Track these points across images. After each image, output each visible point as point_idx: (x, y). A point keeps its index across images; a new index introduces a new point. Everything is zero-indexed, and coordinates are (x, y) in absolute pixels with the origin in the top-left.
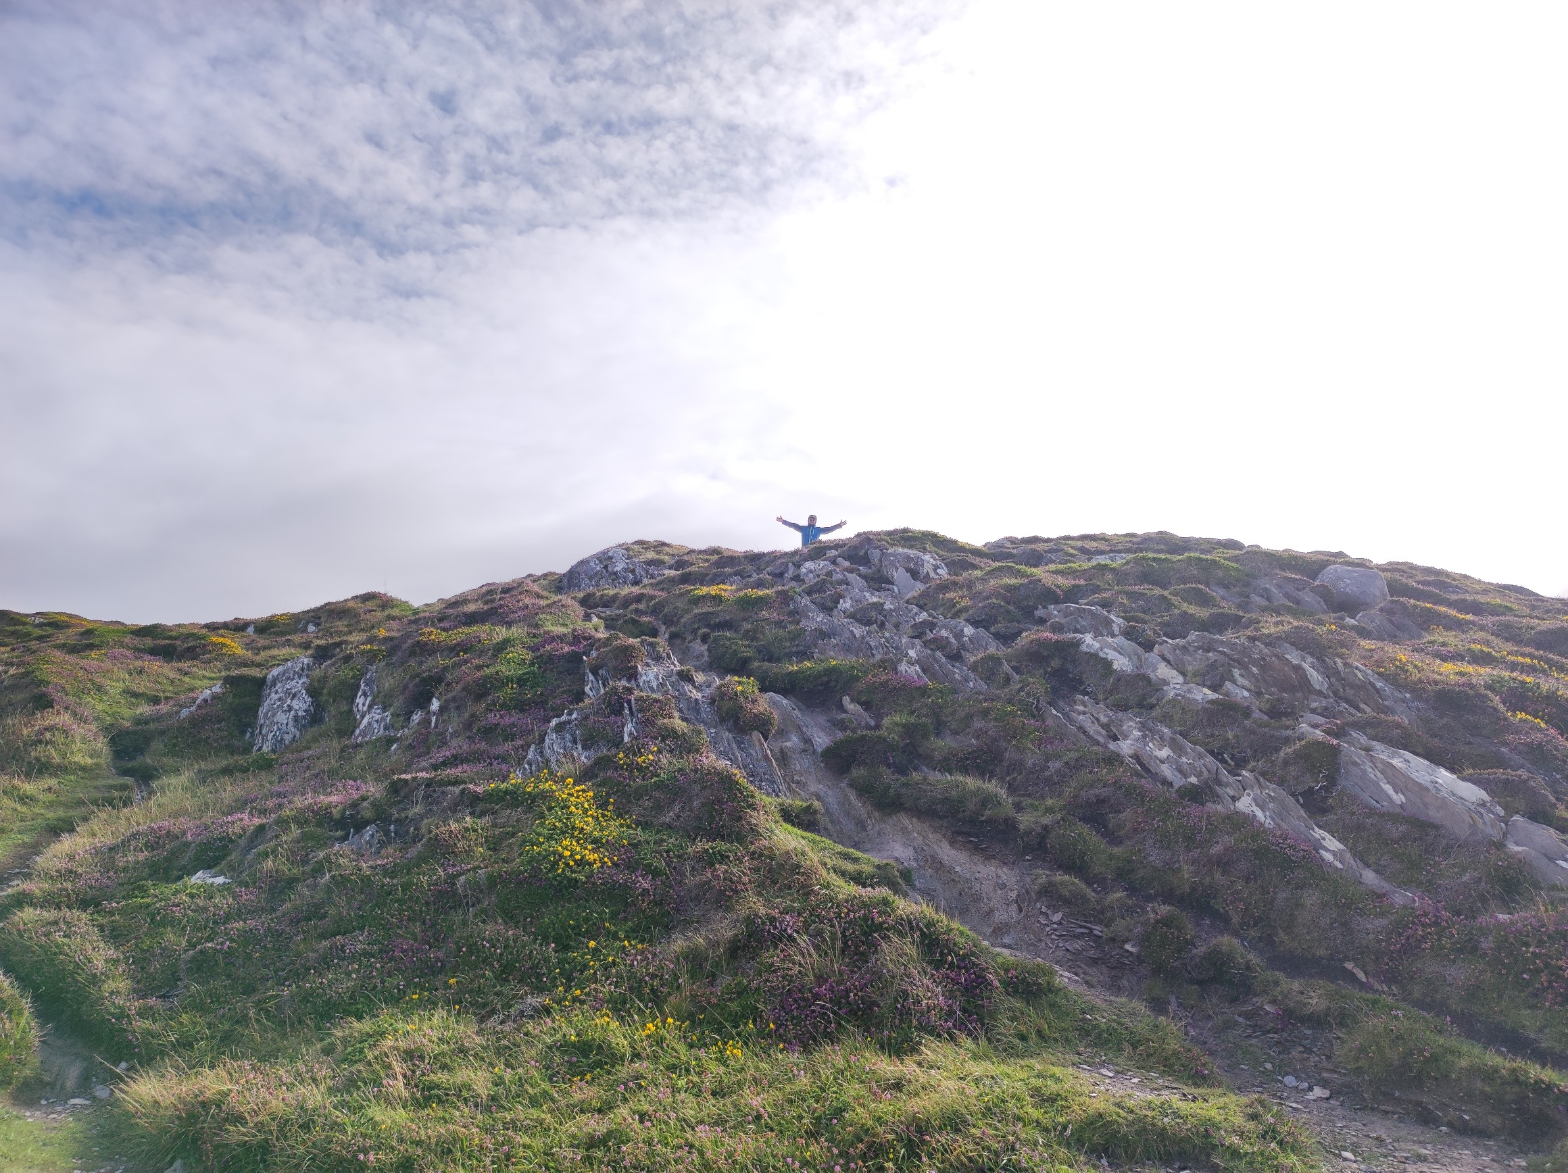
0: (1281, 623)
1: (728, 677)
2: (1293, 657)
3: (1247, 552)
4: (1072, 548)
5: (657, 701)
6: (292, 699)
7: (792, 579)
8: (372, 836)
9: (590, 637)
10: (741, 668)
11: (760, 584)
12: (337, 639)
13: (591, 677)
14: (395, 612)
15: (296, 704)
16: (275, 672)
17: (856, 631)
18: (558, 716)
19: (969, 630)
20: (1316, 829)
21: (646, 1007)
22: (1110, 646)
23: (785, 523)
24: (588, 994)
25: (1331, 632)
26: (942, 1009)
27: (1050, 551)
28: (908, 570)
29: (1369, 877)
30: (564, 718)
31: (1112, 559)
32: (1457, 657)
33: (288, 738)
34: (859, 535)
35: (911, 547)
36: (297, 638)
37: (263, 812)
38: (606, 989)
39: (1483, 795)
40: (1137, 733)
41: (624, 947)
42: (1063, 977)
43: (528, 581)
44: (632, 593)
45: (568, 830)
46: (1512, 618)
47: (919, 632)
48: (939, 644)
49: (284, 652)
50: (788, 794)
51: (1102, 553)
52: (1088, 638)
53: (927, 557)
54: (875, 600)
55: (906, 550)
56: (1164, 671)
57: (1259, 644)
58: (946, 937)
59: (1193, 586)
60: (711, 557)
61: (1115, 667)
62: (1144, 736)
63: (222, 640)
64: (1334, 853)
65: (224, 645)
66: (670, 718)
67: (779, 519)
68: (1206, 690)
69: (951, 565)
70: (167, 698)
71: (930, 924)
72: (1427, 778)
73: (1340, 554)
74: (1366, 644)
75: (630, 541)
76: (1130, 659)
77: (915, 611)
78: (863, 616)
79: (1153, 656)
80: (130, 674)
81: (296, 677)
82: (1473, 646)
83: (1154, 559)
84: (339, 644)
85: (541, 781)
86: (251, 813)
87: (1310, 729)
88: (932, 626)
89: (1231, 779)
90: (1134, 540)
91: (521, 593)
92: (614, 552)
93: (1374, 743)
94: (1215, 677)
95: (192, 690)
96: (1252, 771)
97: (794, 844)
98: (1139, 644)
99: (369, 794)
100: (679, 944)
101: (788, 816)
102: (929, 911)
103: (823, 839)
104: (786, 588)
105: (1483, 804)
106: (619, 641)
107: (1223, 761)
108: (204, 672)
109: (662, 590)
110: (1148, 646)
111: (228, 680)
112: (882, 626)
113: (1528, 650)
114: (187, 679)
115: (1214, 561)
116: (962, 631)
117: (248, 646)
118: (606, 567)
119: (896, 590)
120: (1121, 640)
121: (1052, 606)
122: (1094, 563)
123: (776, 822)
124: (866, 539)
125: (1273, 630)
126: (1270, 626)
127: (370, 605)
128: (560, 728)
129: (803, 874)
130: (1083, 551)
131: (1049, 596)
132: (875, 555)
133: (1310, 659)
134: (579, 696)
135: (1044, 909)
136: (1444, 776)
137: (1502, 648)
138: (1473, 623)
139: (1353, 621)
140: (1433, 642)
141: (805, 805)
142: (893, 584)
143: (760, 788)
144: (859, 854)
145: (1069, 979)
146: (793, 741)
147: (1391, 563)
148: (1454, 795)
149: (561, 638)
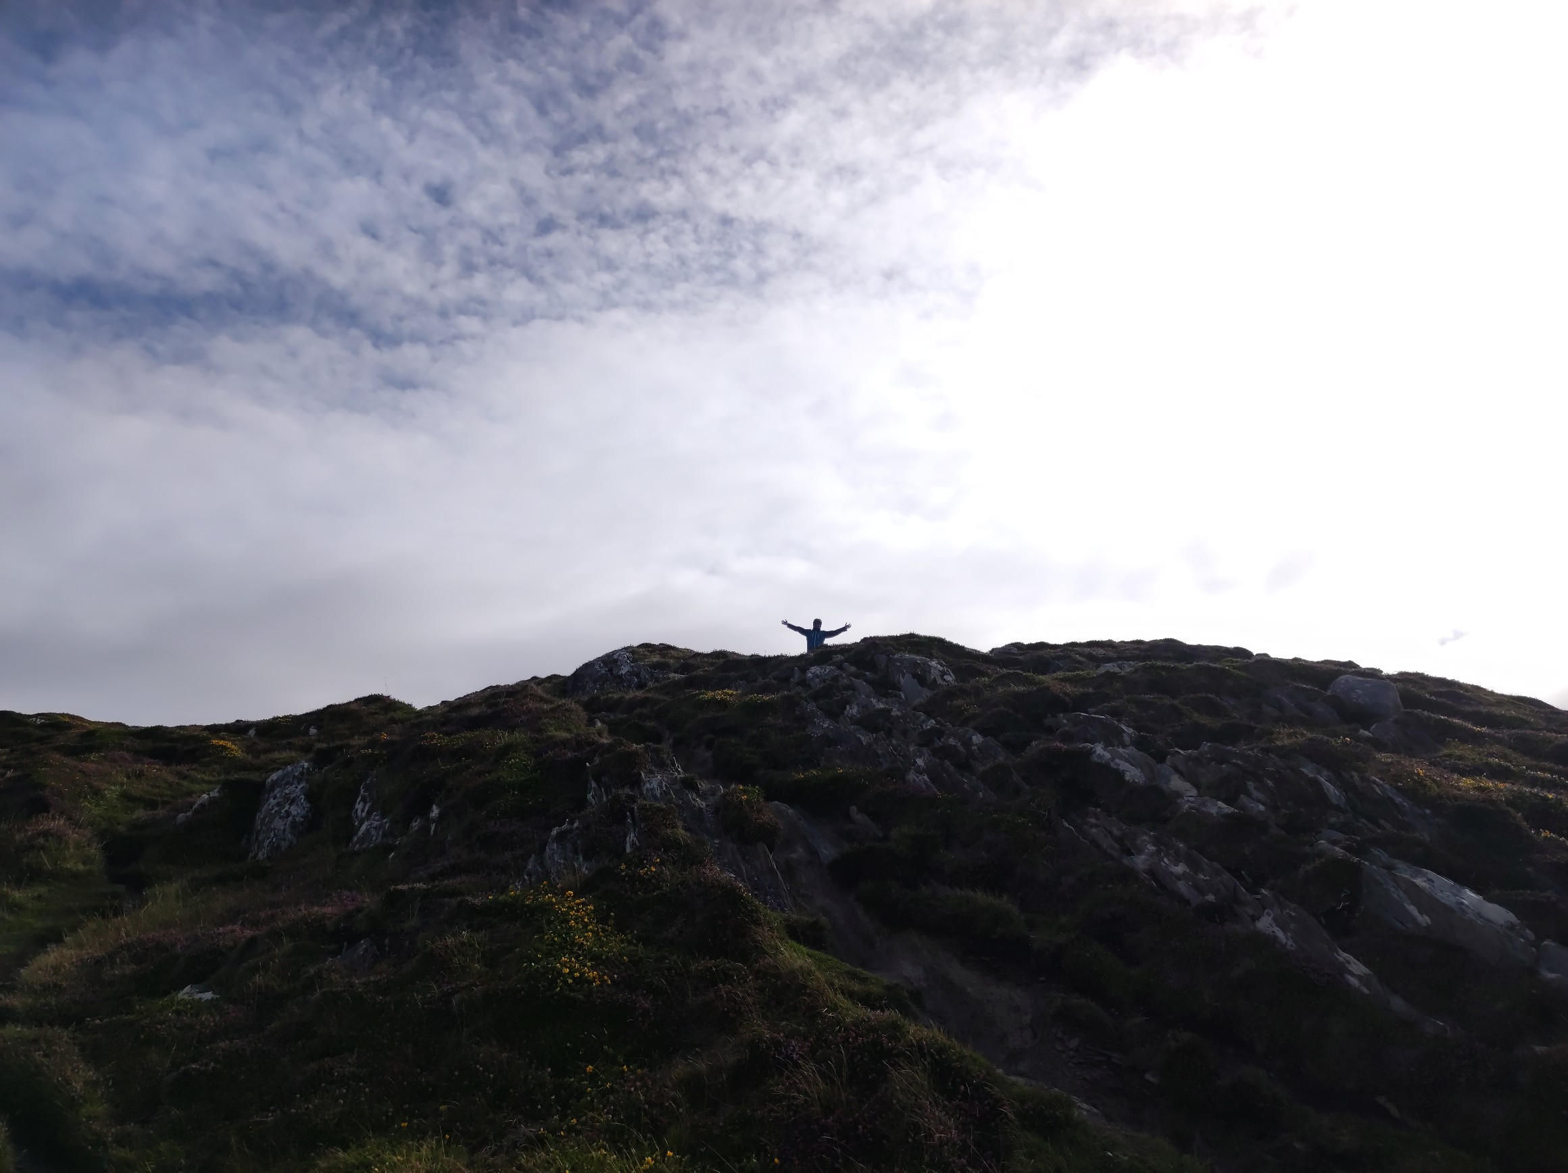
0: (1295, 734)
1: (733, 786)
2: (1308, 770)
3: (1257, 661)
4: (1080, 655)
5: (660, 810)
6: (290, 805)
7: (798, 684)
8: (366, 950)
9: (594, 743)
10: (745, 775)
11: (765, 689)
12: (338, 743)
13: (594, 785)
14: (398, 715)
15: (294, 810)
16: (274, 776)
17: (862, 738)
18: (560, 825)
19: (977, 739)
20: (1341, 952)
21: (645, 1137)
22: (1121, 757)
23: (791, 626)
24: (584, 1124)
25: (1345, 744)
26: (954, 1144)
27: (1059, 658)
28: (915, 676)
29: (1398, 1004)
30: (565, 827)
31: (1120, 667)
32: (1473, 771)
33: (284, 845)
34: (865, 640)
35: (918, 653)
36: (297, 741)
37: (256, 923)
38: (605, 1118)
39: (1512, 917)
40: (1151, 848)
41: (623, 1071)
42: (1082, 1110)
43: (532, 684)
44: (636, 697)
45: (568, 946)
46: (1528, 732)
47: (927, 740)
48: (946, 753)
49: (285, 755)
50: (794, 909)
51: (1109, 660)
52: (1099, 749)
53: (934, 663)
54: (882, 706)
55: (914, 656)
56: (1177, 783)
57: (1273, 756)
58: (957, 1064)
59: (1204, 695)
60: (717, 661)
61: (1127, 778)
62: (1159, 852)
63: (221, 743)
64: (1359, 977)
65: (225, 748)
66: (673, 827)
67: (785, 623)
68: (1220, 804)
69: (958, 671)
70: (165, 803)
71: (942, 1050)
72: (1452, 899)
73: (1350, 664)
74: (1385, 757)
75: (635, 644)
76: (1142, 770)
77: (923, 718)
78: (870, 722)
79: (1165, 768)
80: (128, 777)
81: (295, 782)
82: (1491, 760)
83: (1163, 668)
84: (340, 748)
85: (541, 894)
86: (243, 925)
87: (1329, 845)
88: (938, 733)
89: (1249, 897)
90: (1142, 647)
91: (525, 697)
92: (620, 655)
93: (1396, 861)
94: (1229, 790)
95: (190, 793)
96: (1271, 889)
97: (800, 962)
98: (1151, 754)
99: (365, 905)
100: (679, 1069)
101: (795, 932)
102: (942, 1038)
103: (830, 958)
104: (792, 693)
105: (1512, 927)
106: (623, 748)
107: (1241, 878)
108: (203, 776)
109: (667, 694)
110: (1160, 757)
111: (227, 785)
112: (889, 733)
113: (1547, 764)
114: (185, 783)
115: (1223, 670)
116: (971, 739)
117: (250, 749)
118: (611, 670)
119: (903, 696)
120: (1132, 750)
121: (1061, 715)
122: (1102, 670)
123: (781, 939)
124: (871, 644)
125: (1286, 742)
126: (1284, 738)
127: (373, 707)
128: (561, 837)
129: (810, 995)
130: (1091, 657)
131: (1058, 704)
132: (882, 659)
133: (1325, 773)
134: (582, 803)
135: (1060, 1035)
136: (1470, 897)
137: (1520, 763)
138: (1488, 735)
139: (1367, 733)
140: (1450, 756)
141: (811, 920)
142: (899, 690)
143: (765, 903)
144: (866, 973)
145: (1088, 1111)
146: (798, 853)
147: (1402, 674)
148: (1481, 917)
149: (565, 743)
